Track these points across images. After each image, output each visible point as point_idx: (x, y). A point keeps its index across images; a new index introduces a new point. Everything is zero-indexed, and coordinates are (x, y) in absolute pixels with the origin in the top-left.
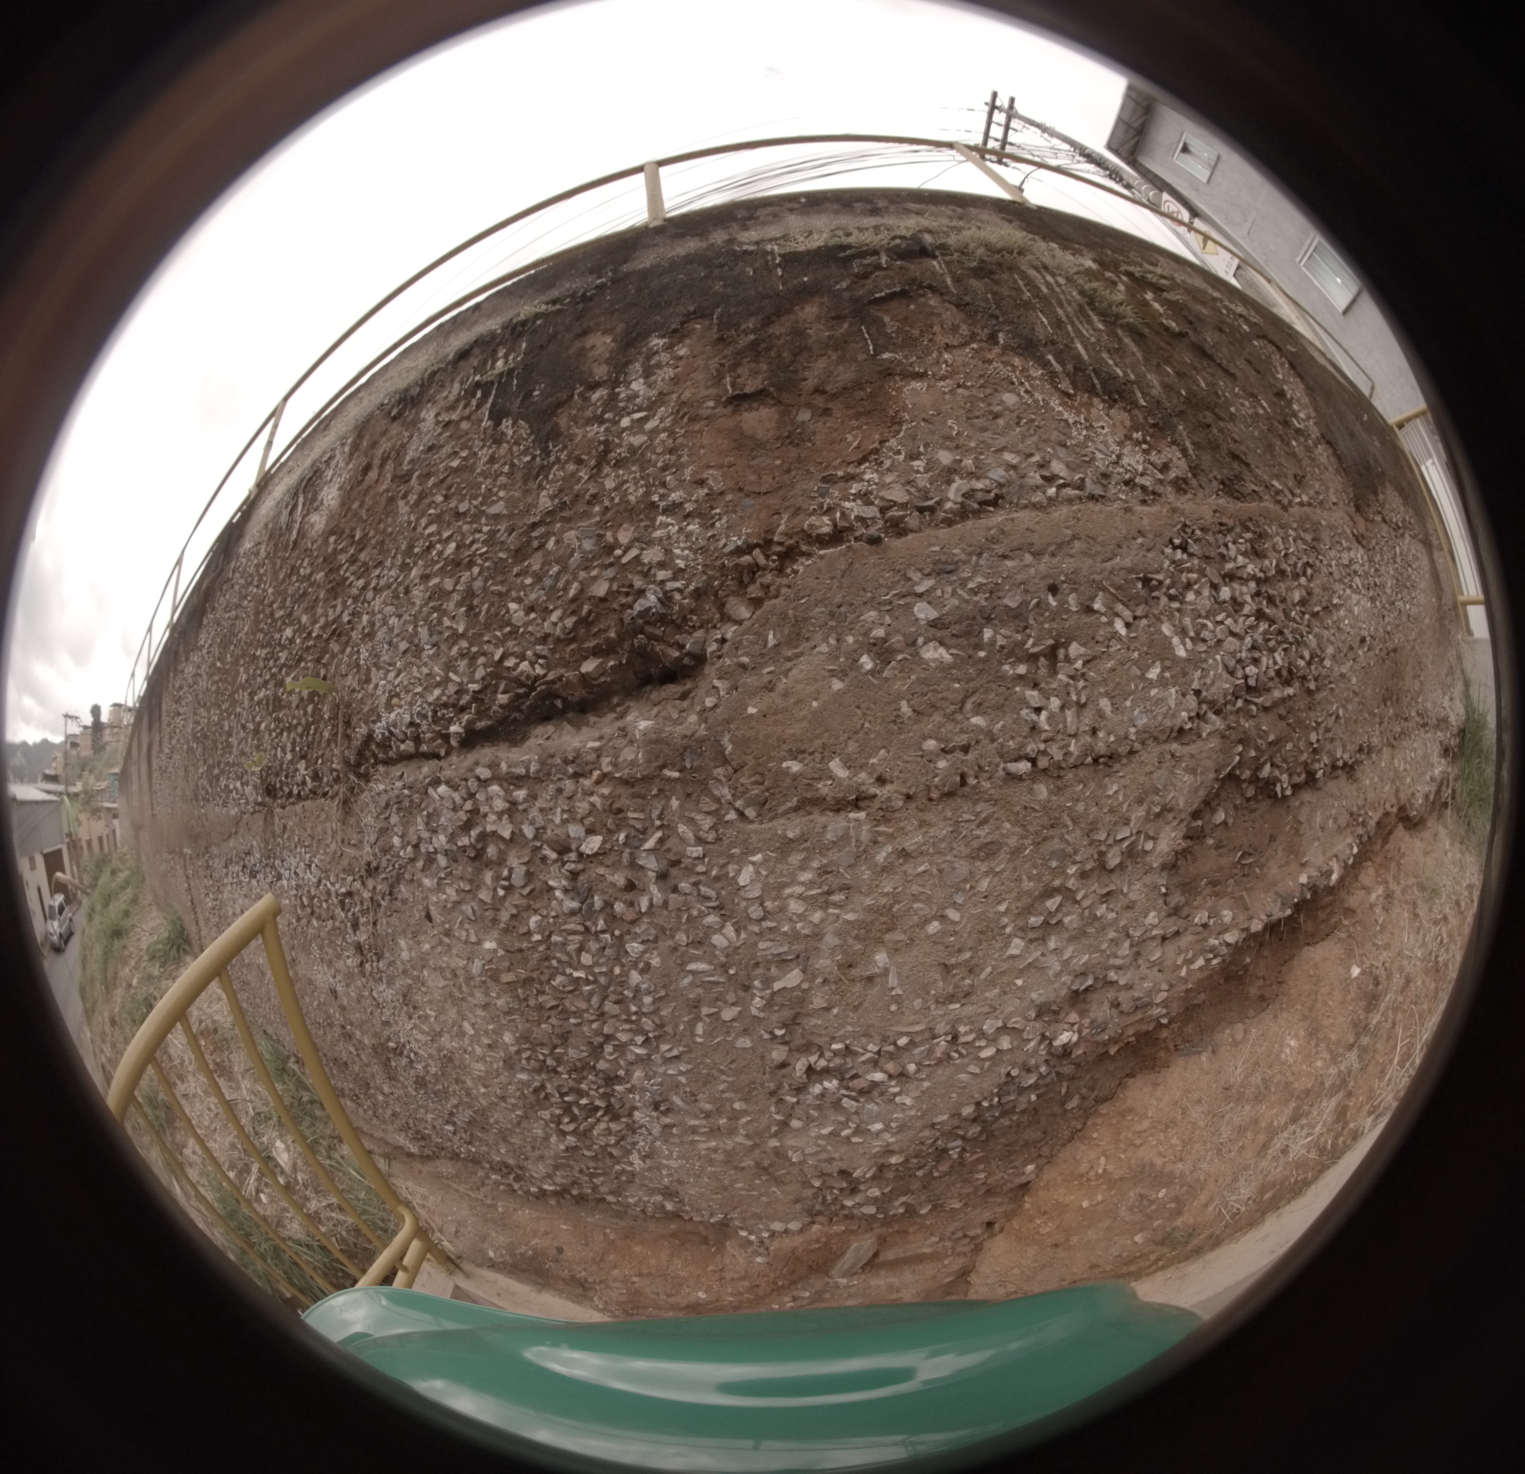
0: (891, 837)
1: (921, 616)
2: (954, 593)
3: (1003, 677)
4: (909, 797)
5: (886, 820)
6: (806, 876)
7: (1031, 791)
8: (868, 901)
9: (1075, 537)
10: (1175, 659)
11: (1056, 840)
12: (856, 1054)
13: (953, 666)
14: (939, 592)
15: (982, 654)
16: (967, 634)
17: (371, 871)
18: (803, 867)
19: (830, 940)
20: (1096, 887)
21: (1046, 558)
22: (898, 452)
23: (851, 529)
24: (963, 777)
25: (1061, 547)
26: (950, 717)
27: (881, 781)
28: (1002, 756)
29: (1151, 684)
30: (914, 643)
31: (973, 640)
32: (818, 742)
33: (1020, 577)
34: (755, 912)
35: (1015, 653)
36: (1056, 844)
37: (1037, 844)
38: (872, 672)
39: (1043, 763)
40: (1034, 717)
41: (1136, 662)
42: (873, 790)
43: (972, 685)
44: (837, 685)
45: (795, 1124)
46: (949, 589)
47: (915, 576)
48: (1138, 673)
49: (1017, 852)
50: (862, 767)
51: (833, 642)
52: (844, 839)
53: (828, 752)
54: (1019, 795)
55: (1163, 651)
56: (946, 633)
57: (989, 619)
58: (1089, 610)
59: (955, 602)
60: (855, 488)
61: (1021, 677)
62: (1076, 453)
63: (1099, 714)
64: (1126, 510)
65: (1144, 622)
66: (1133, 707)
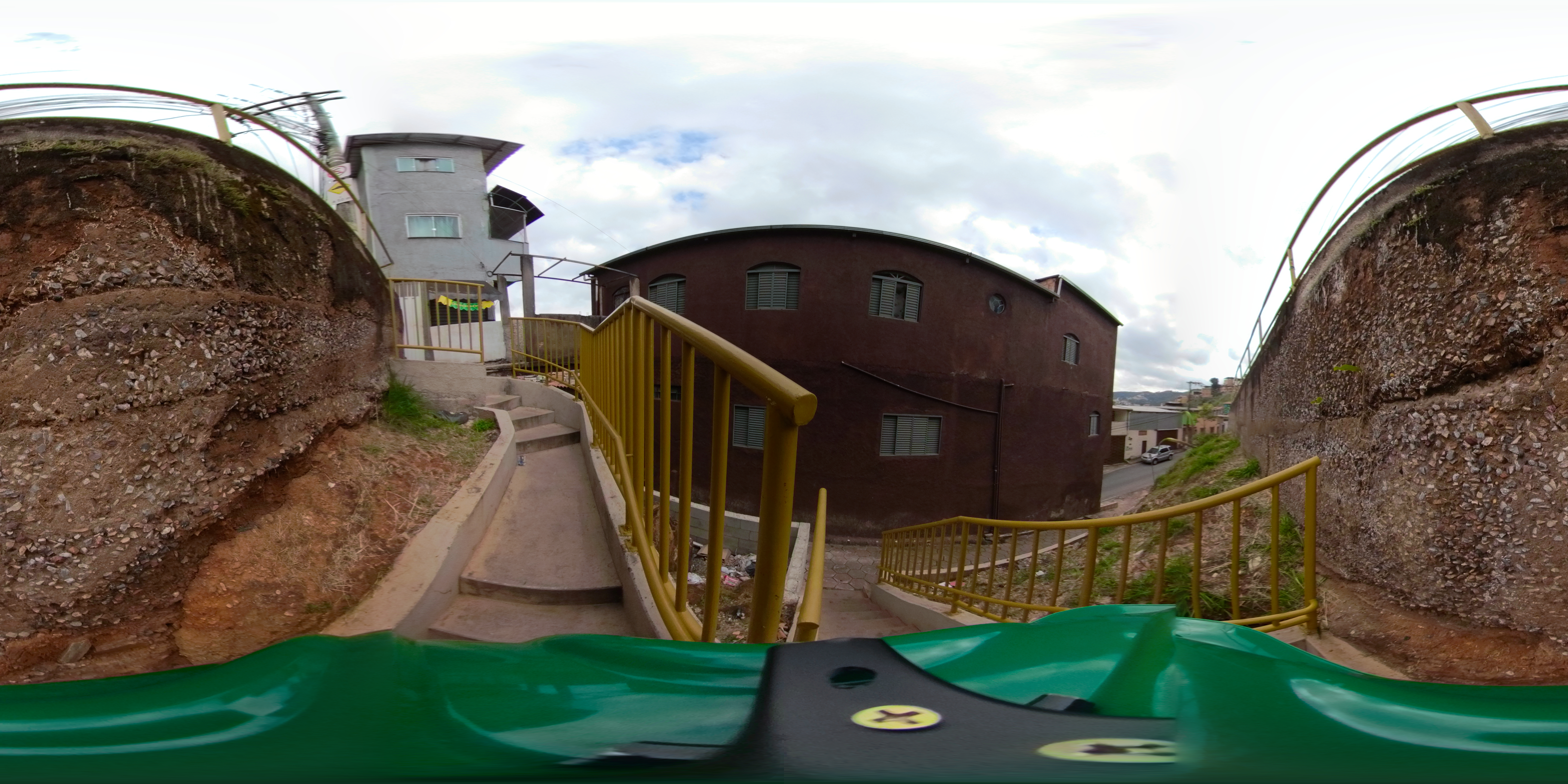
0: (63, 439)
1: (79, 336)
2: (96, 326)
3: (117, 365)
4: (71, 420)
5: (60, 431)
6: (22, 457)
7: (130, 417)
8: (53, 469)
9: (161, 302)
10: (205, 359)
11: (144, 440)
12: (52, 544)
13: (93, 360)
14: (88, 325)
15: (107, 354)
16: (101, 345)
18: (21, 453)
19: (35, 488)
20: (167, 460)
21: (144, 311)
22: (76, 257)
23: (47, 294)
24: (97, 411)
25: (153, 306)
26: (91, 383)
27: (58, 412)
28: (115, 401)
29: (191, 370)
30: (74, 348)
31: (103, 348)
32: (28, 394)
33: (129, 319)
35: (123, 354)
36: (144, 441)
37: (135, 442)
38: (54, 362)
39: (136, 404)
40: (132, 383)
41: (185, 360)
42: (54, 417)
43: (102, 368)
44: (37, 368)
46: (93, 324)
47: (77, 317)
48: (185, 364)
49: (125, 445)
50: (48, 406)
51: (35, 347)
52: (40, 439)
53: (32, 399)
54: (125, 419)
55: (199, 355)
56: (90, 344)
57: (112, 339)
58: (163, 336)
59: (96, 330)
60: (51, 274)
61: (126, 365)
62: (173, 264)
63: (164, 382)
64: (192, 292)
65: (191, 342)
66: (182, 380)
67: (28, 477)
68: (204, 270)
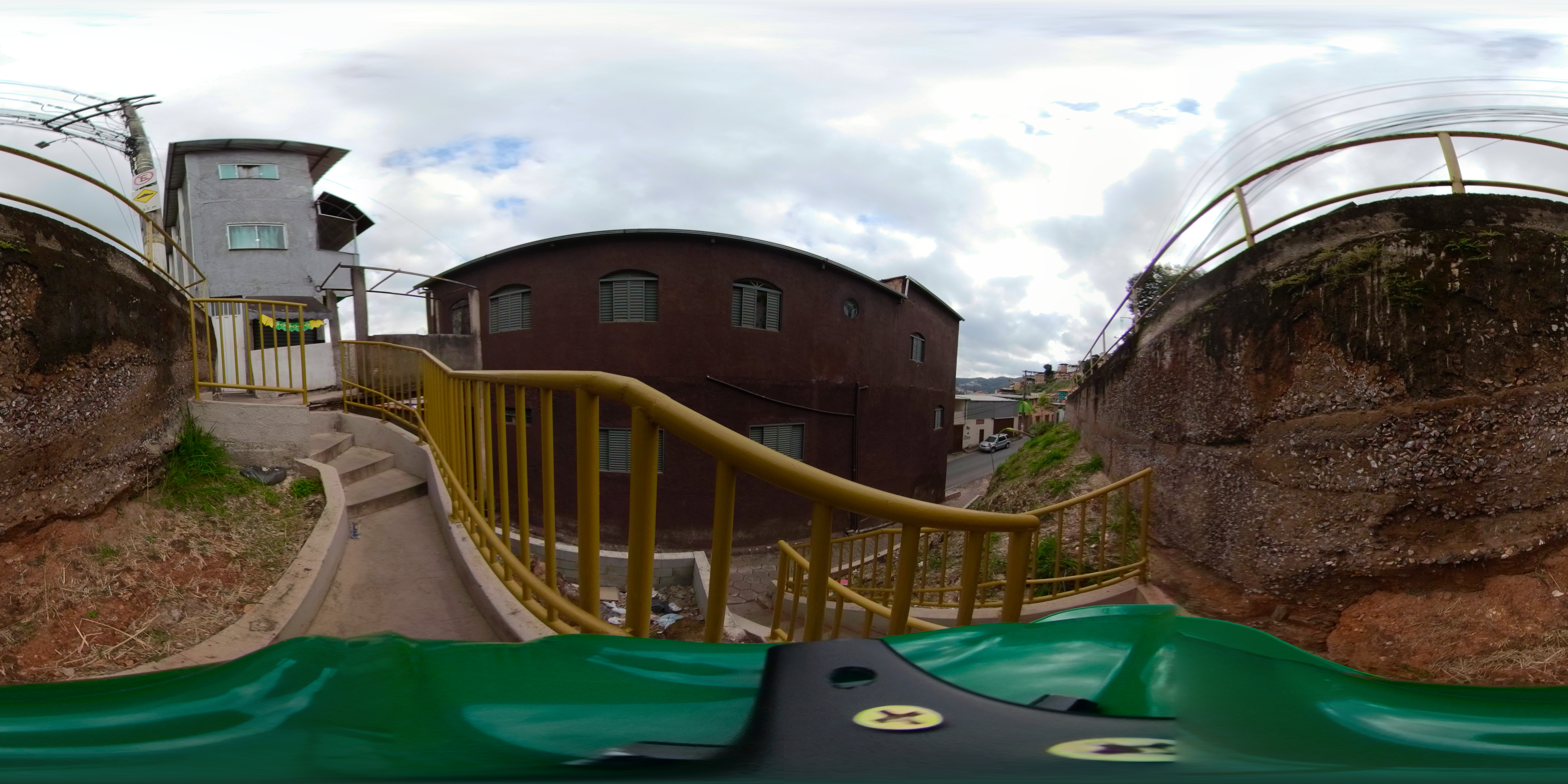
0: (1283, 493)
3: (1308, 463)
4: (1286, 486)
5: (1281, 489)
6: (1265, 496)
7: (1316, 493)
8: (1279, 506)
9: (1338, 425)
10: (1371, 468)
11: (1325, 508)
12: (1272, 542)
13: (1297, 458)
14: (1296, 437)
15: (1305, 456)
16: (1302, 450)
17: (1182, 467)
18: (1265, 494)
19: (1270, 512)
21: (1327, 431)
22: (1291, 393)
23: (1278, 416)
24: (1299, 485)
25: (1332, 428)
26: (1295, 470)
27: (1281, 480)
28: (1308, 483)
29: (1359, 474)
30: (1290, 450)
31: (1303, 452)
33: (1317, 436)
34: (1255, 500)
35: (1313, 457)
37: (1319, 507)
38: (1281, 454)
40: (1316, 475)
41: (1353, 467)
42: (1279, 482)
44: (1273, 456)
45: (1260, 556)
46: (1299, 437)
47: (1291, 432)
48: (1353, 470)
49: (1313, 507)
50: (1277, 476)
51: (1273, 445)
52: (1273, 490)
53: (1270, 470)
54: (1313, 494)
55: (1367, 465)
56: (1297, 449)
58: (1338, 449)
59: (1300, 441)
60: (1280, 404)
61: (1314, 464)
62: (1347, 391)
63: (1337, 480)
64: (1362, 413)
65: (1359, 454)
66: (1350, 480)
67: (1267, 505)
68: (1372, 391)
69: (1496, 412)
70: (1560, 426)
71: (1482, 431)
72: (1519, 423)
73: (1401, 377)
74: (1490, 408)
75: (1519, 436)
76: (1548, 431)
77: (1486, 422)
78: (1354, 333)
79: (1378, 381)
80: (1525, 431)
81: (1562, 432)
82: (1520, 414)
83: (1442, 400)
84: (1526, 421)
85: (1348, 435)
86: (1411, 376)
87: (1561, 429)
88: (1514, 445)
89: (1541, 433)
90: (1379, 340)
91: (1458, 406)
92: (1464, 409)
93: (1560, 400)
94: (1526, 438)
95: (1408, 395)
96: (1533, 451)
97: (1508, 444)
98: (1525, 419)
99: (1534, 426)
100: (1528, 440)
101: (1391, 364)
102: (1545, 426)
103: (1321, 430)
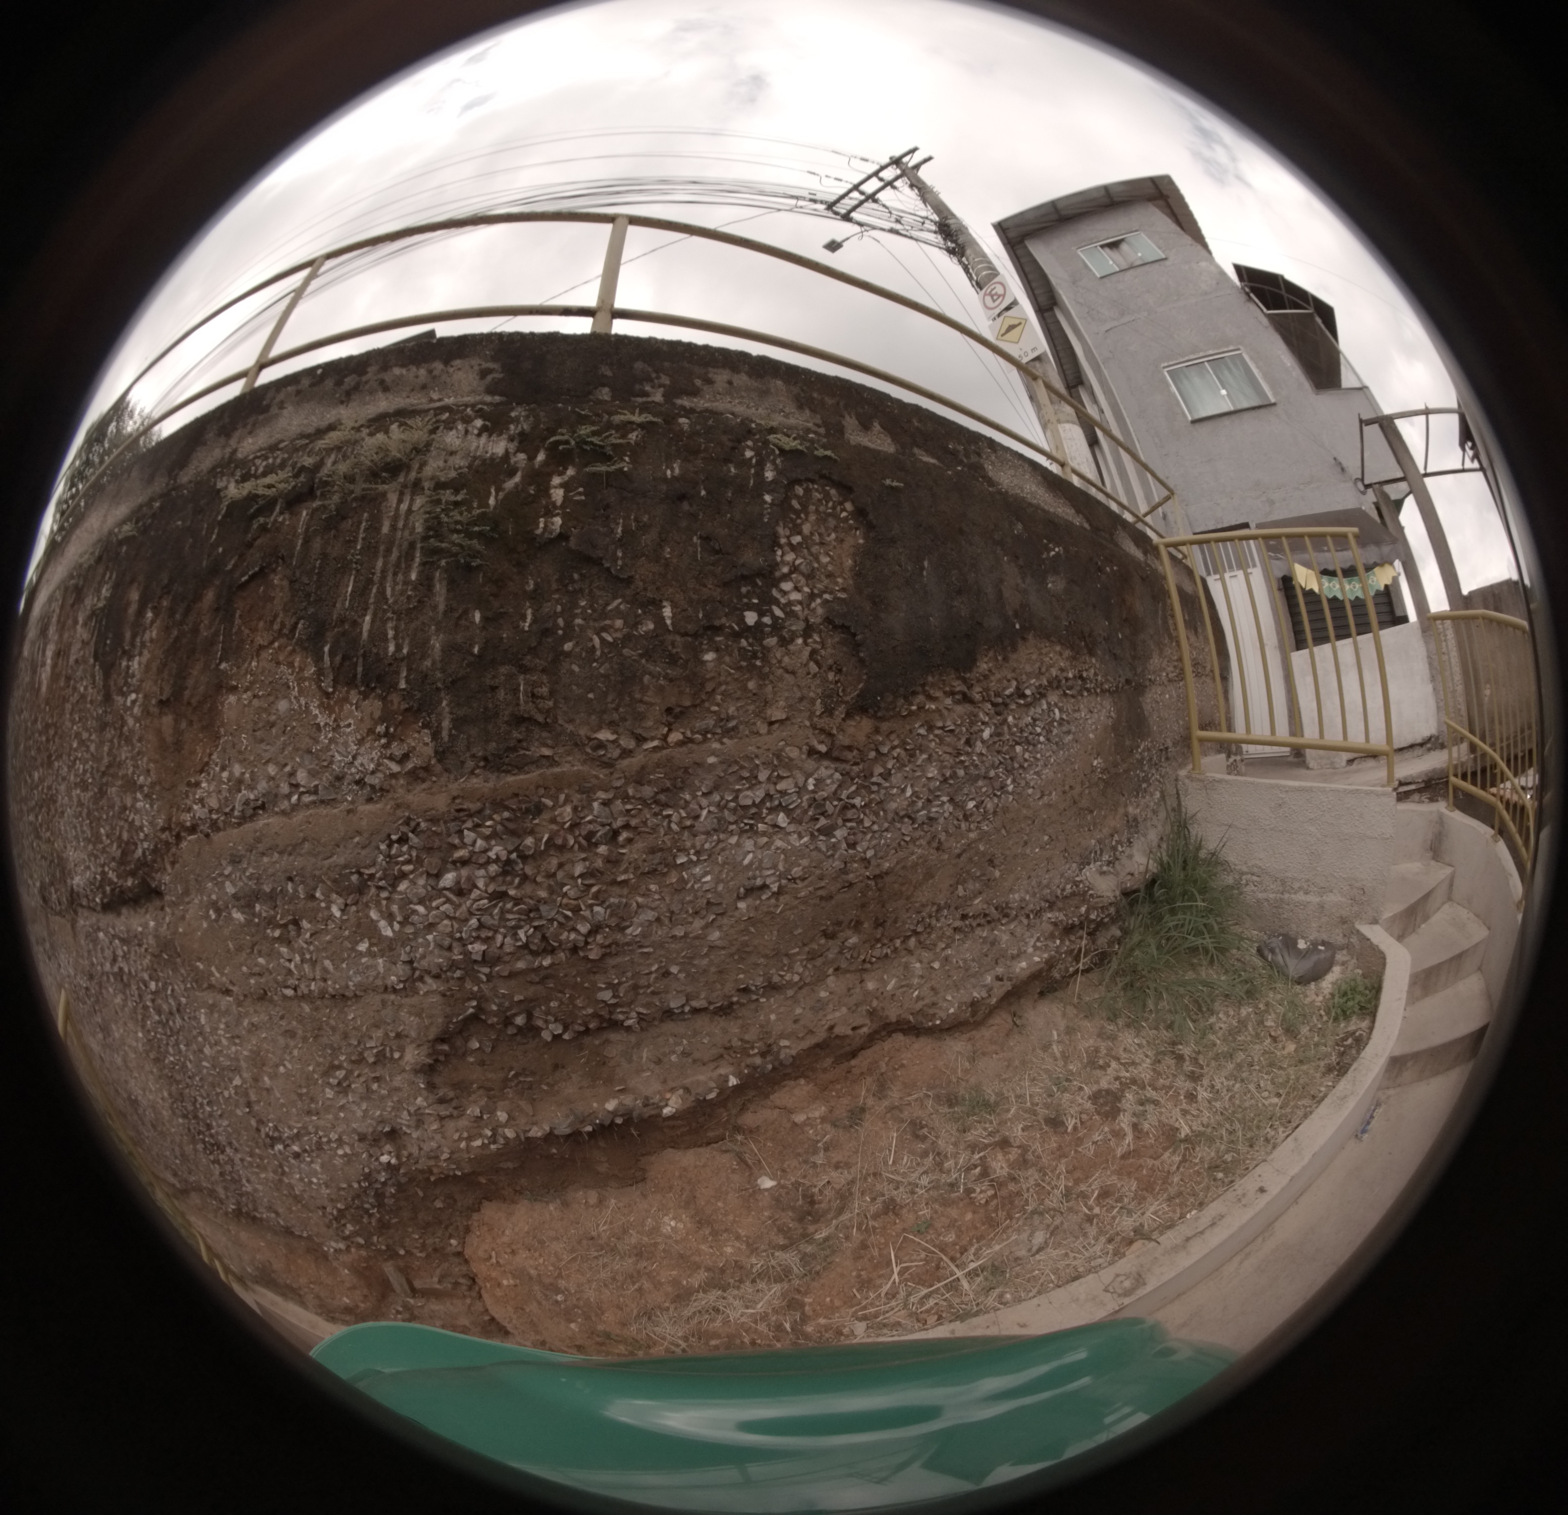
1: (229, 890)
2: (241, 878)
3: (269, 937)
7: (299, 1007)
10: (381, 937)
13: (246, 925)
14: (234, 876)
15: (257, 920)
16: (249, 906)
21: (286, 856)
23: (198, 824)
24: (264, 991)
25: (296, 847)
28: (278, 984)
29: (362, 954)
30: (228, 907)
31: (251, 910)
33: (271, 870)
35: (272, 922)
40: (288, 964)
41: (347, 938)
43: (254, 938)
44: (205, 924)
46: (239, 875)
47: (224, 863)
48: (349, 946)
49: (305, 1039)
54: (294, 1008)
55: (373, 932)
56: (240, 903)
57: (257, 898)
58: (313, 898)
59: (242, 884)
60: (198, 794)
61: (277, 938)
62: (318, 758)
63: (325, 970)
64: (349, 812)
65: (354, 908)
66: (349, 969)
68: (367, 759)
69: (624, 803)
70: (764, 834)
71: (596, 845)
72: (674, 827)
73: (425, 726)
74: (610, 795)
75: (675, 857)
76: (738, 845)
77: (603, 825)
78: (342, 621)
79: (379, 736)
80: (688, 844)
81: (767, 845)
82: (673, 806)
83: (510, 779)
84: (688, 823)
85: (327, 862)
86: (446, 724)
87: (765, 839)
88: (665, 875)
89: (723, 850)
90: (386, 640)
91: (542, 791)
92: (555, 798)
93: (763, 776)
94: (690, 861)
95: (438, 768)
96: (706, 887)
97: (653, 872)
98: (688, 817)
99: (708, 833)
100: (695, 864)
101: (407, 695)
102: (732, 833)
103: (276, 855)
